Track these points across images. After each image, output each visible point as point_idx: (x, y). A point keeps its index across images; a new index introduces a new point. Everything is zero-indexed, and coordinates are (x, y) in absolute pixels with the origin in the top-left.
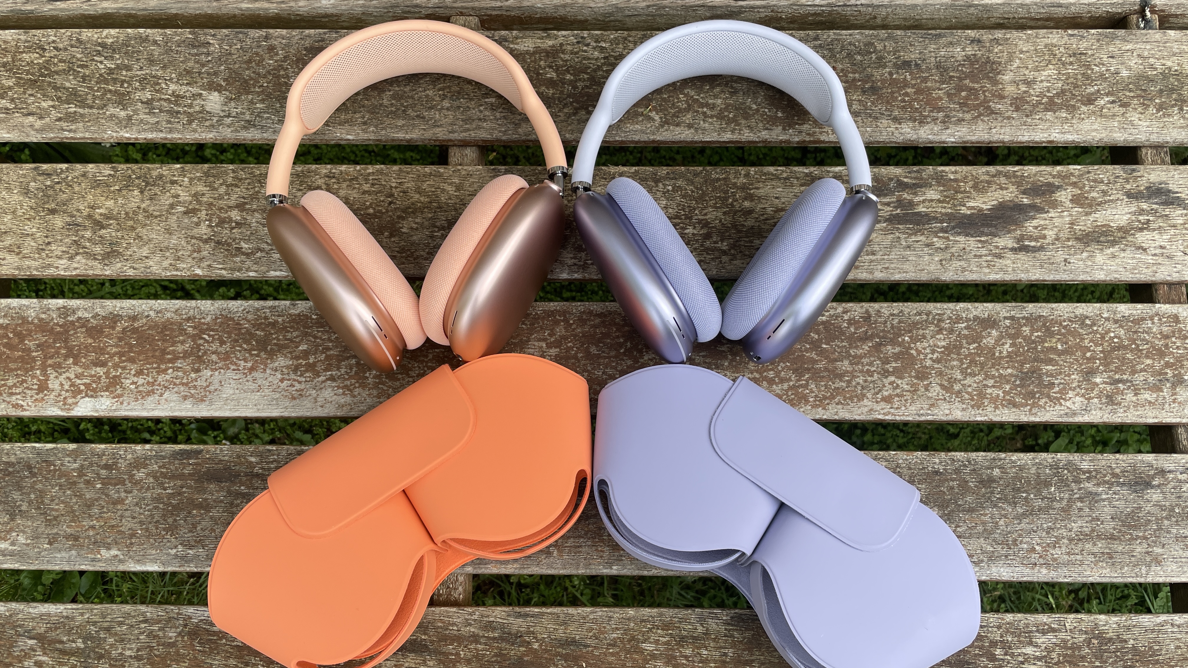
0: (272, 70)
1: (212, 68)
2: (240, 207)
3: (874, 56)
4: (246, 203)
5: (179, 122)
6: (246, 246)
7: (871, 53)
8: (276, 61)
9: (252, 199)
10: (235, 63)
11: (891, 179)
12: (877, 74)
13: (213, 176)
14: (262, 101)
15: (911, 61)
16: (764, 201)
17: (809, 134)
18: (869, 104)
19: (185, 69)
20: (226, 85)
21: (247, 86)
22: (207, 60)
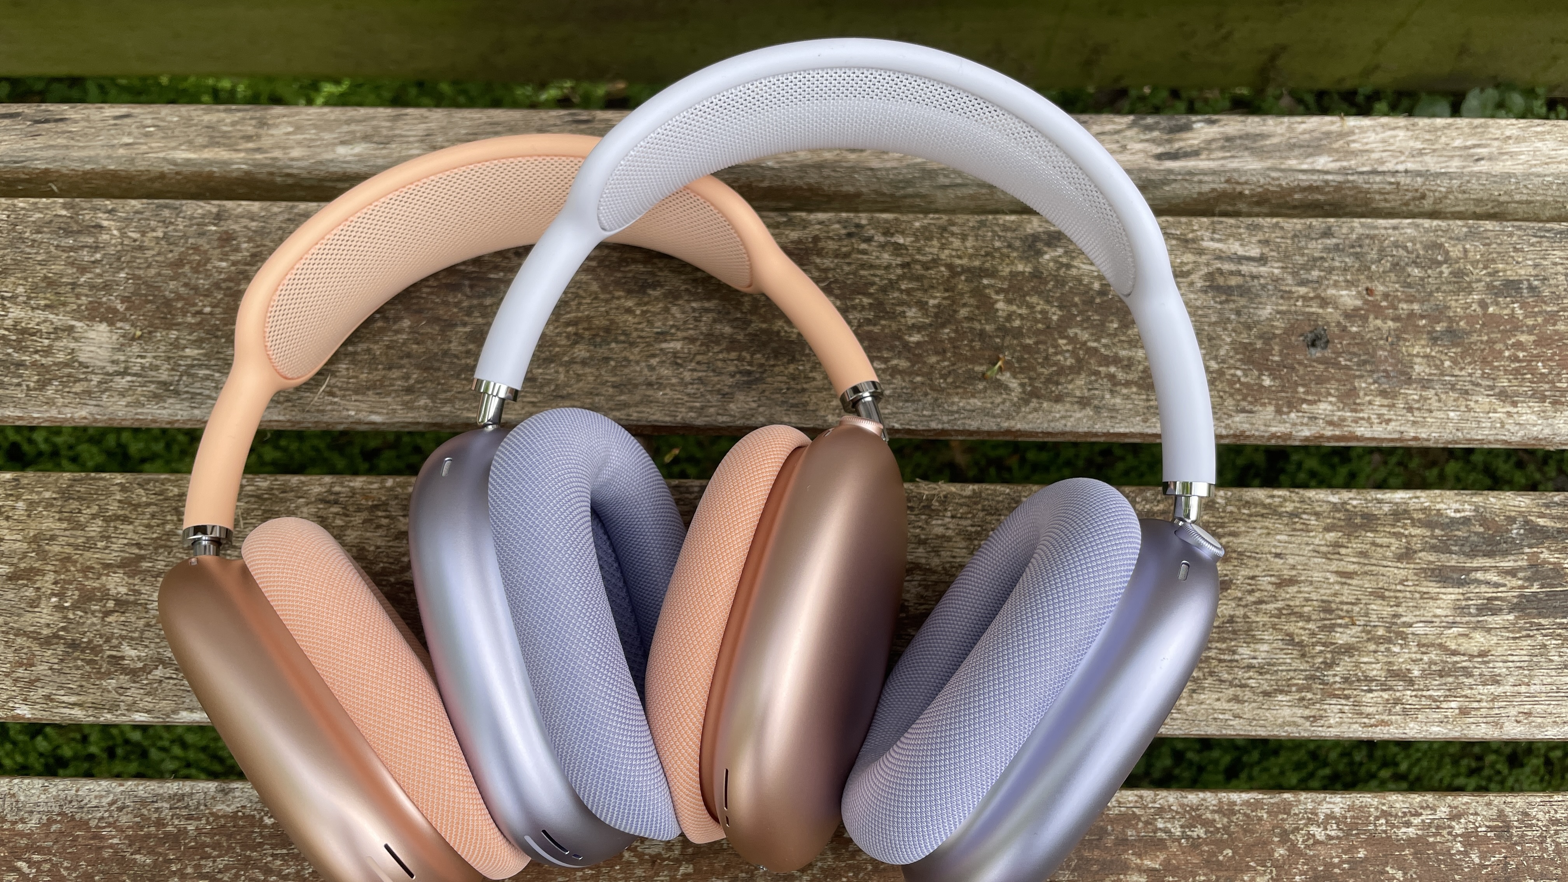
0: (224, 280)
1: (100, 275)
2: (130, 566)
3: (1445, 270)
4: (142, 558)
5: (19, 385)
6: (133, 653)
7: (1440, 264)
8: (234, 264)
9: (156, 549)
10: (149, 266)
11: (1511, 520)
12: (1457, 305)
13: (80, 499)
14: (198, 343)
15: (1520, 282)
16: (1252, 563)
17: (1331, 423)
18: (1447, 364)
19: (46, 277)
20: (127, 309)
21: (170, 313)
22: (93, 259)
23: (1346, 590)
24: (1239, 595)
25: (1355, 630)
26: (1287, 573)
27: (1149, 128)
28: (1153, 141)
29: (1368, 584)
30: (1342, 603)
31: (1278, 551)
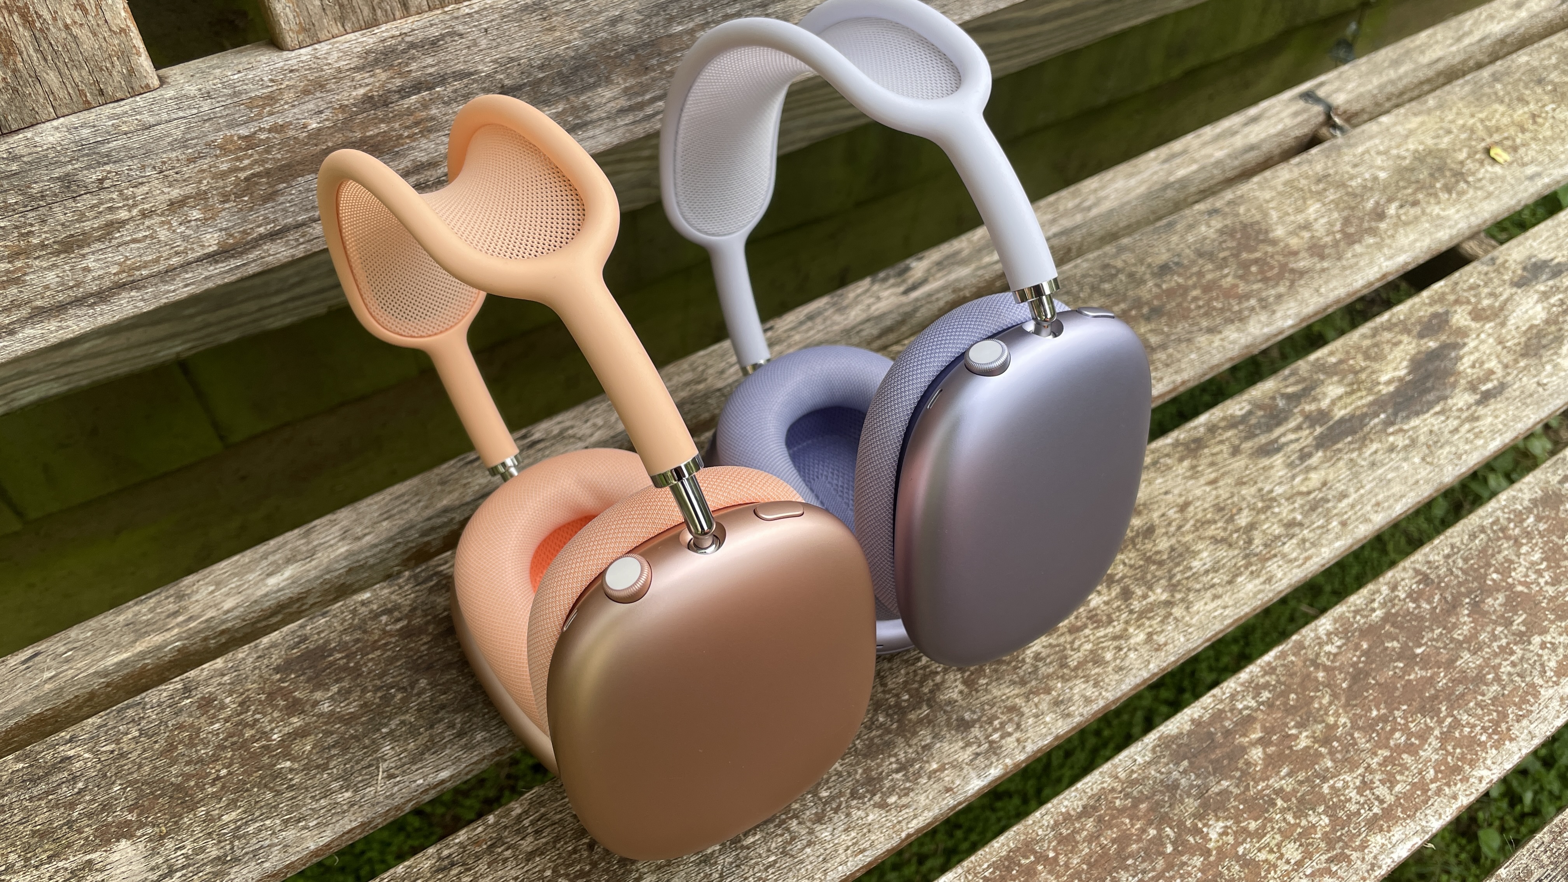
1: (93, 801)
7: (1116, 275)
12: (1144, 293)
15: (1167, 263)
18: (1166, 329)
19: (34, 832)
20: (139, 815)
21: (186, 795)
22: (76, 790)
23: (1221, 491)
24: (1164, 530)
25: (1245, 512)
26: (1181, 501)
27: (885, 280)
28: (893, 286)
29: (1230, 480)
30: (1225, 500)
31: (1163, 490)
